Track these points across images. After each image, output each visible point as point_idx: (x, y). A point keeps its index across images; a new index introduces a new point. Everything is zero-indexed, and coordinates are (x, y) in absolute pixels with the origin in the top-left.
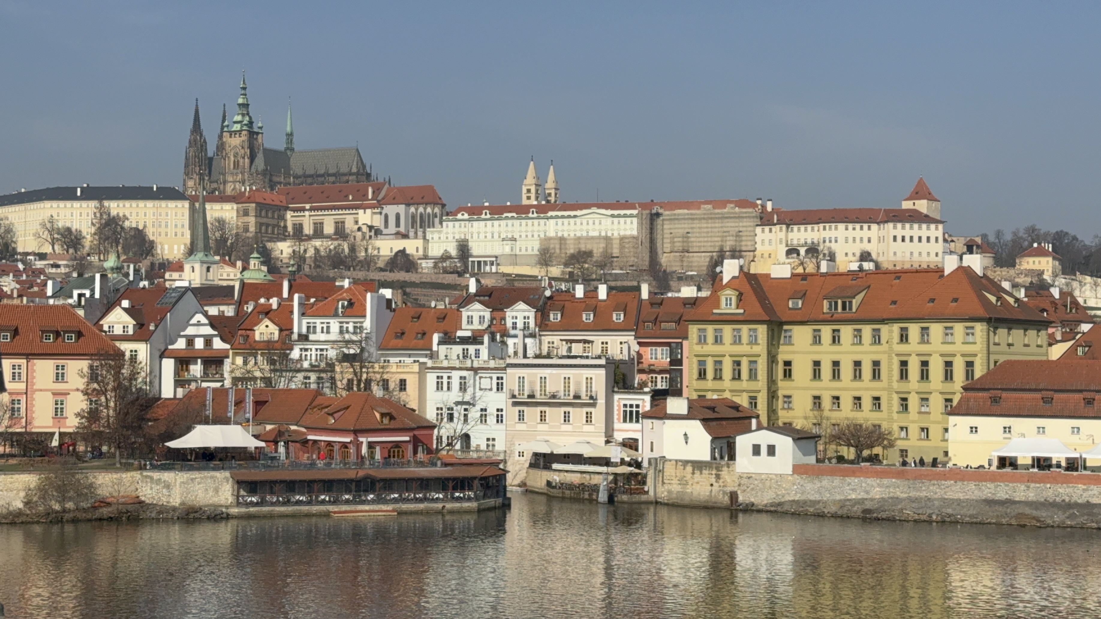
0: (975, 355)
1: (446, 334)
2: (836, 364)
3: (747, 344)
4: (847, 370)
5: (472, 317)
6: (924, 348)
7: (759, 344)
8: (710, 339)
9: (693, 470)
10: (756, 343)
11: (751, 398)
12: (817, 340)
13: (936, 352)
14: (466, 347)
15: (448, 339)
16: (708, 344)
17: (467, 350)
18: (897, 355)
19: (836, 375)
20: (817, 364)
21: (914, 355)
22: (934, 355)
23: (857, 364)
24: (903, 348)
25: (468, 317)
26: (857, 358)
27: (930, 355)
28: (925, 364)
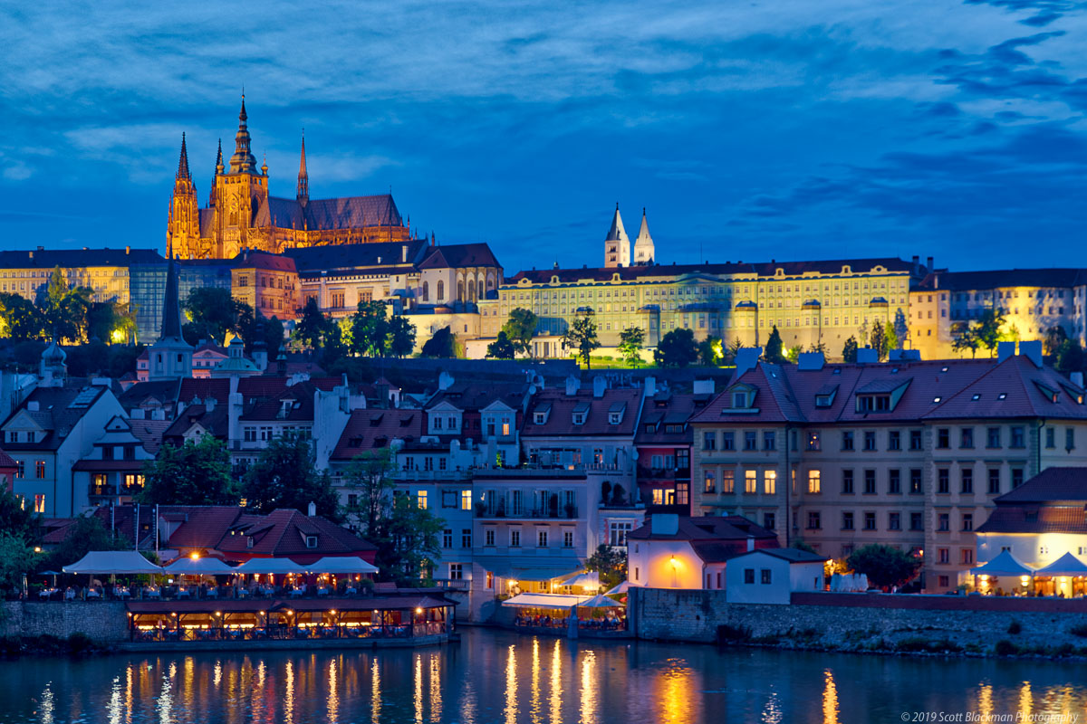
0: (1024, 462)
1: (408, 440)
2: (870, 474)
3: (762, 450)
4: (882, 482)
5: (440, 419)
6: (966, 453)
7: (776, 450)
8: (719, 443)
9: (678, 600)
10: (773, 449)
11: (766, 515)
12: (848, 444)
13: (979, 458)
14: (429, 456)
15: (410, 447)
16: (717, 450)
17: (431, 459)
18: (936, 462)
19: (870, 487)
20: (848, 474)
21: (955, 463)
22: (978, 462)
23: (894, 474)
24: (943, 454)
25: (436, 419)
26: (894, 466)
27: (974, 462)
28: (967, 474)
